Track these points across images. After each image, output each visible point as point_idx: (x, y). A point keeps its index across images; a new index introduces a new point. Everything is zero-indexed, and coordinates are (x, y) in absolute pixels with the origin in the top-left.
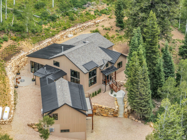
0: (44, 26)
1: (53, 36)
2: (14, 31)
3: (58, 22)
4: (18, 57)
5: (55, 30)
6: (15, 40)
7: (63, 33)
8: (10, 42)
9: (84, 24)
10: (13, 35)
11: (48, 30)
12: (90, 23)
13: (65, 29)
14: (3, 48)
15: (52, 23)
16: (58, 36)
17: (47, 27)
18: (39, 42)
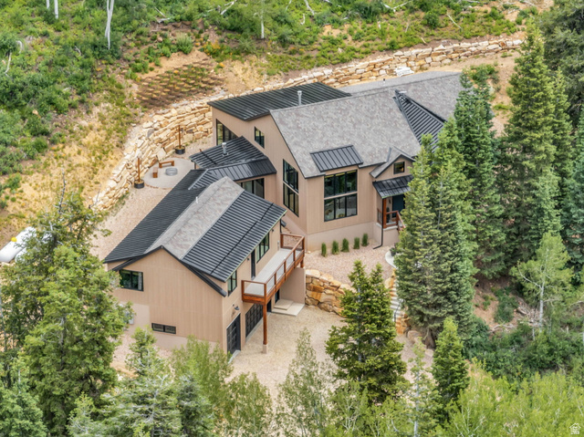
0: (328, 29)
1: (344, 61)
2: (222, 28)
3: (379, 25)
4: (196, 104)
5: (358, 45)
6: (214, 54)
7: (379, 59)
8: (196, 57)
9: (465, 45)
10: (213, 39)
11: (334, 42)
12: (484, 45)
13: (392, 48)
14: (162, 71)
15: (358, 25)
16: (358, 66)
17: (335, 33)
18: (288, 71)
